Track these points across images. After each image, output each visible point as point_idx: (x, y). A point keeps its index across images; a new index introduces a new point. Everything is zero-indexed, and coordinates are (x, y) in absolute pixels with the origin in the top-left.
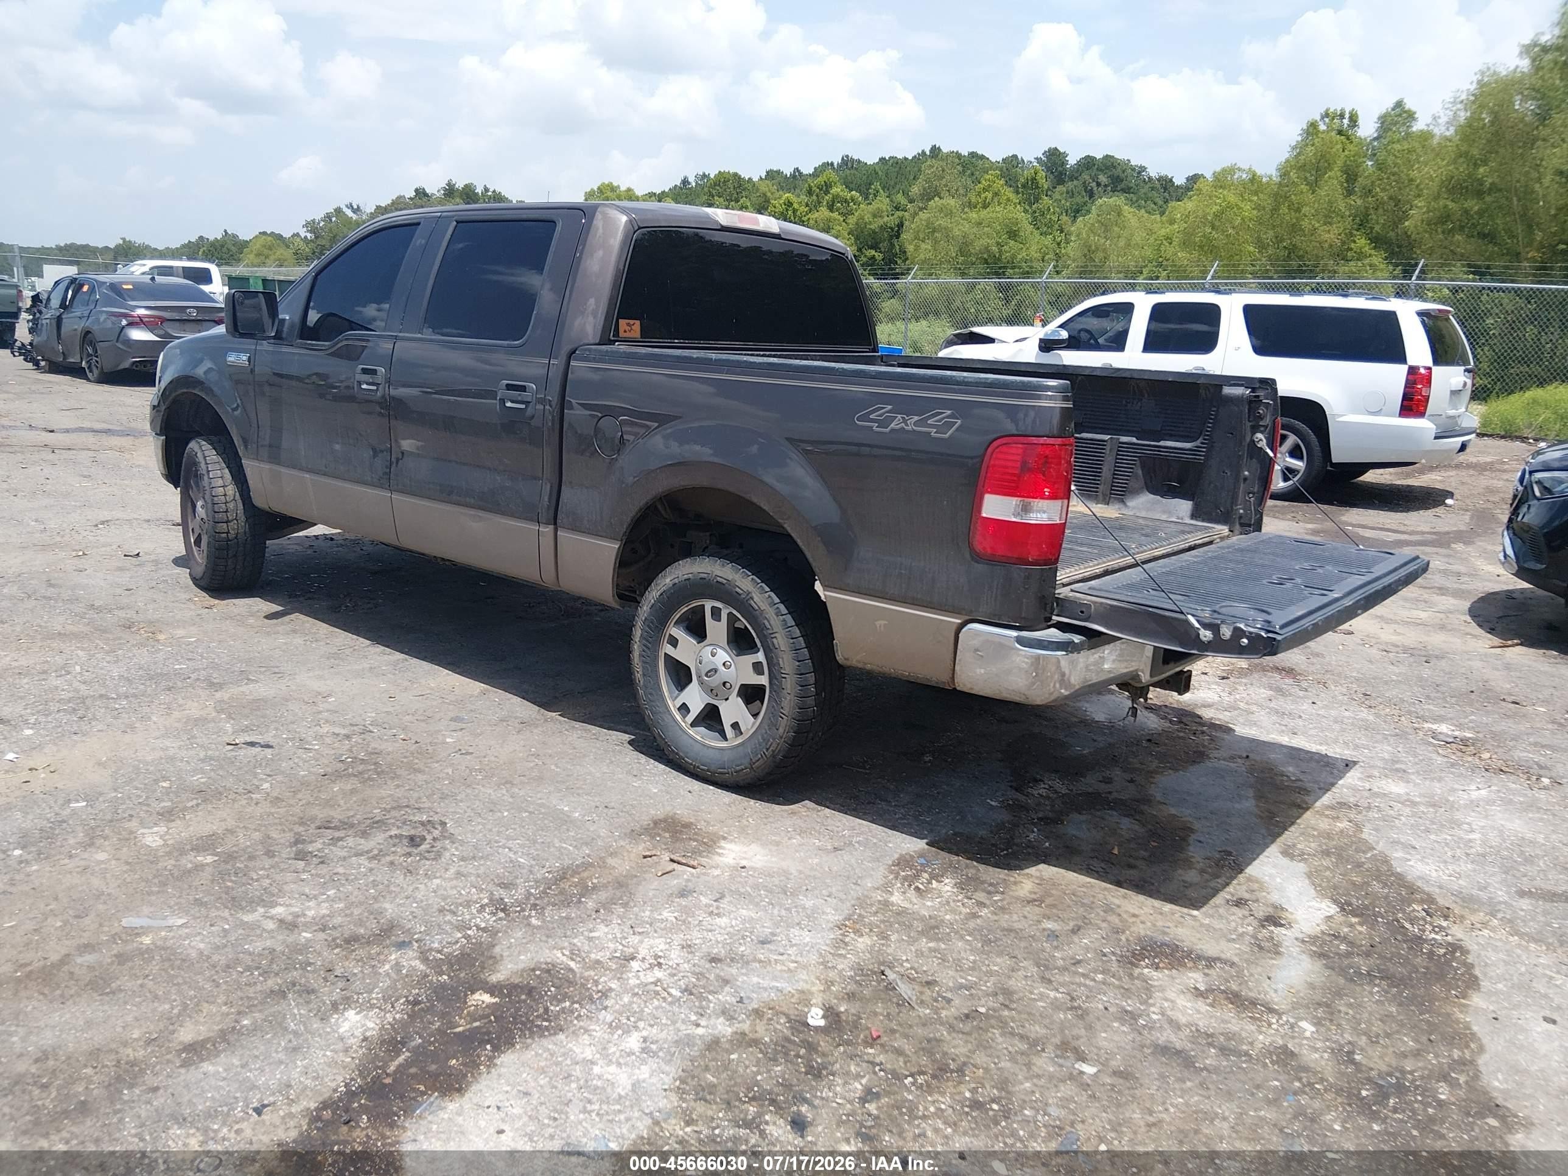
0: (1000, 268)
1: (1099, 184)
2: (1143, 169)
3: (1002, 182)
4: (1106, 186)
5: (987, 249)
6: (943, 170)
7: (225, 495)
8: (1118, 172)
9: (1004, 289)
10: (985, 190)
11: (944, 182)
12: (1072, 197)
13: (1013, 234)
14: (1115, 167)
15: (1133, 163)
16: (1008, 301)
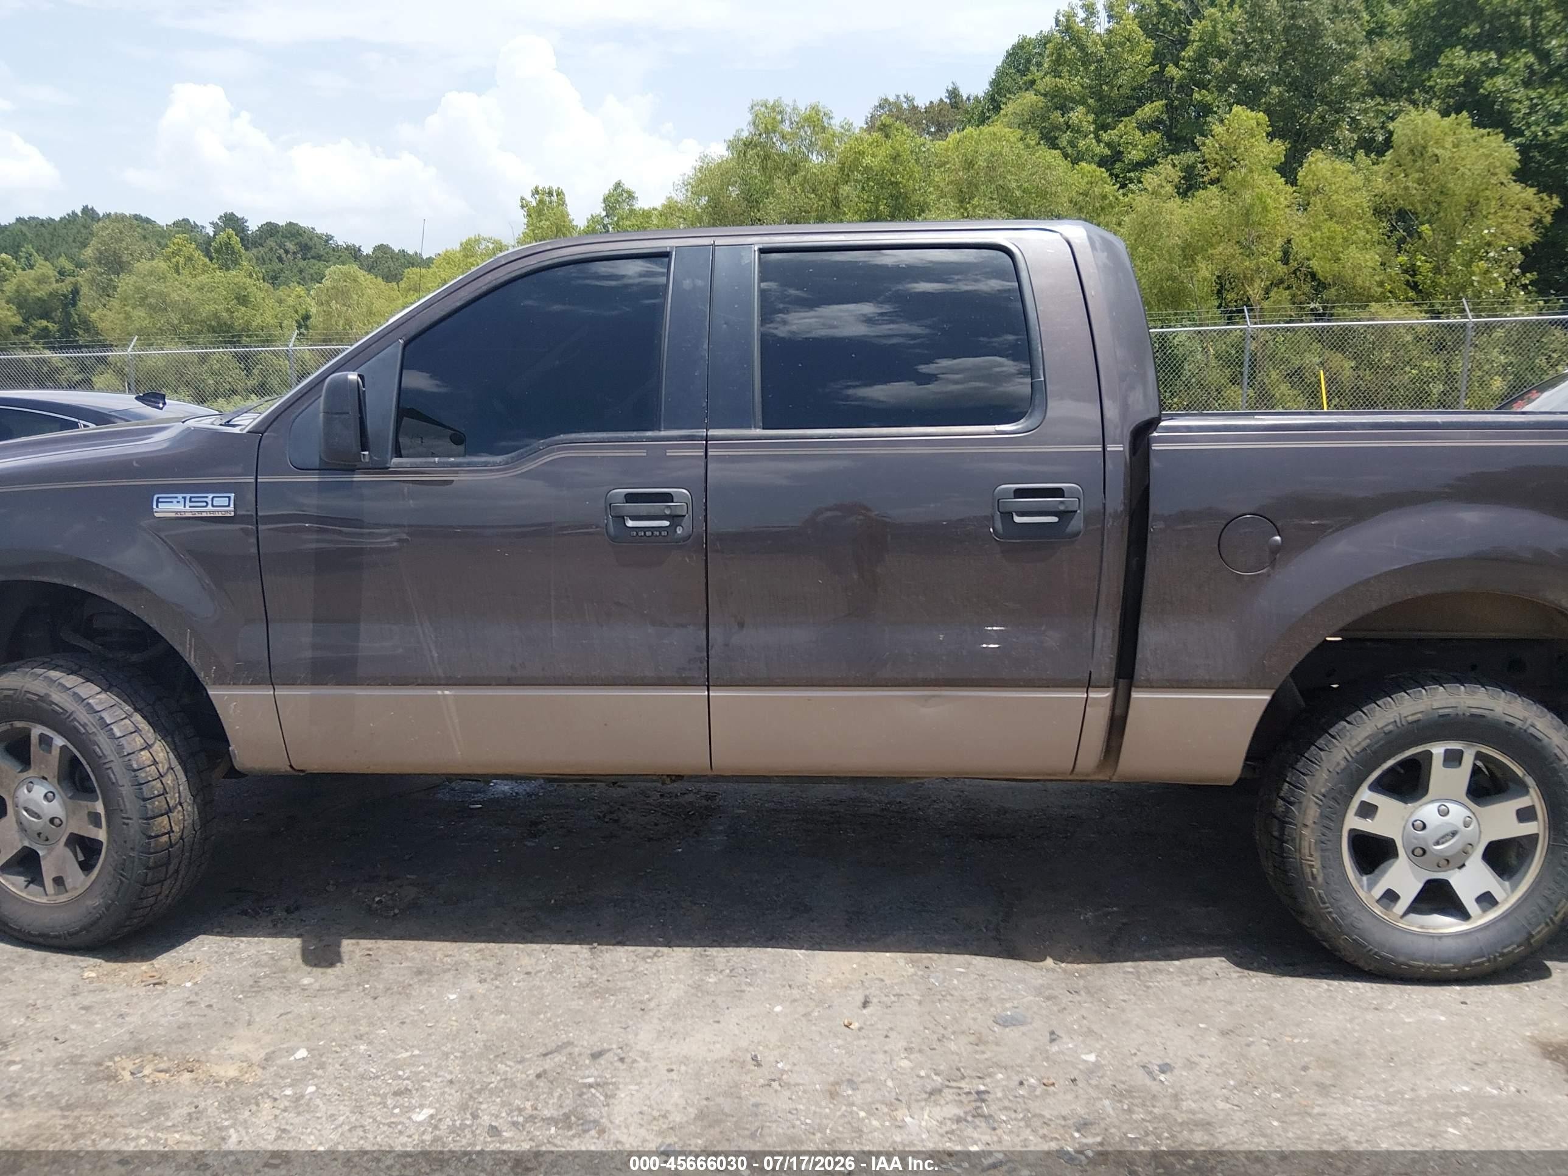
0: (233, 337)
1: (287, 252)
2: (329, 238)
3: (193, 246)
4: (294, 253)
5: (216, 315)
6: (121, 233)
7: (155, 763)
8: (304, 239)
9: (243, 358)
10: (174, 254)
11: (124, 245)
12: (264, 264)
13: (243, 300)
14: (300, 235)
15: (318, 231)
16: (248, 370)
